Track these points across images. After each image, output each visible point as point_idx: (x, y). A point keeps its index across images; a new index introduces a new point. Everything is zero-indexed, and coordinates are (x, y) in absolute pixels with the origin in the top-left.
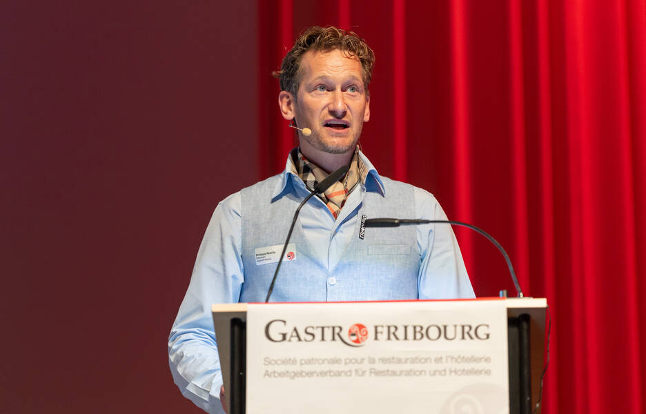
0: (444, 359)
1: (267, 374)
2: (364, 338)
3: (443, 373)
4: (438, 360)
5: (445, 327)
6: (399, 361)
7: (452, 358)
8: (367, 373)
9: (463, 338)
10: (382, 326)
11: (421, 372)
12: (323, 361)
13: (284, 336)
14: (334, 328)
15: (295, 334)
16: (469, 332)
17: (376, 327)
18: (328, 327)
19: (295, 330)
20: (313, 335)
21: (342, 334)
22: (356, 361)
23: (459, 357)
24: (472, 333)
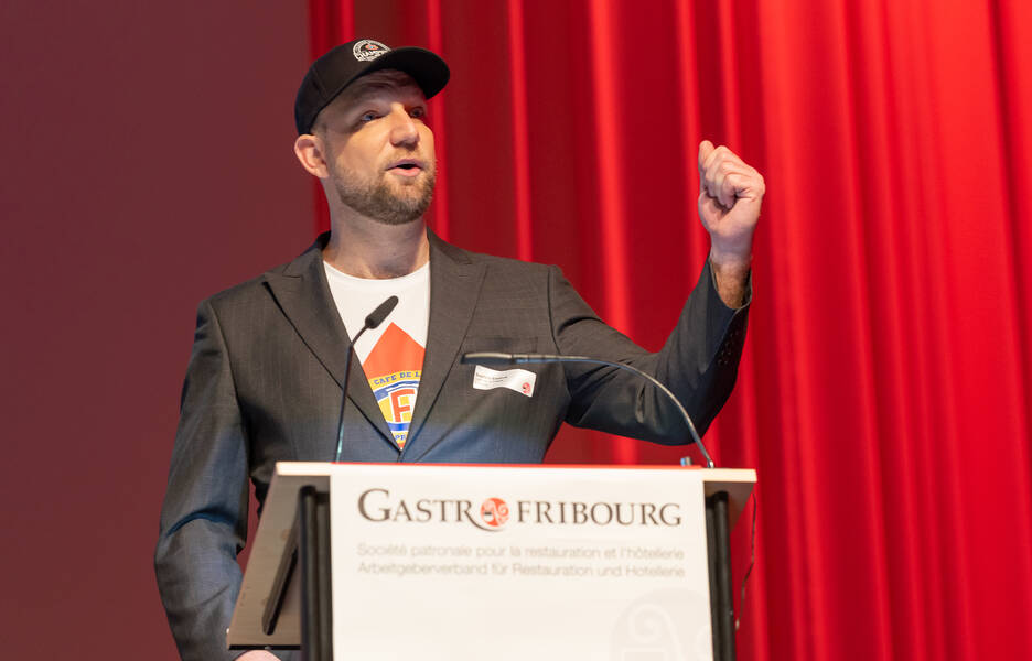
0: (618, 553)
1: (363, 567)
2: (503, 518)
3: (617, 572)
4: (610, 553)
5: (618, 506)
6: (555, 554)
7: (629, 551)
8: (509, 571)
9: (644, 522)
10: (529, 503)
11: (586, 571)
12: (445, 551)
13: (387, 514)
14: (459, 503)
15: (402, 510)
16: (652, 514)
17: (520, 504)
18: (451, 502)
19: (403, 504)
20: (429, 513)
21: (471, 512)
22: (493, 551)
23: (639, 549)
24: (656, 515)
